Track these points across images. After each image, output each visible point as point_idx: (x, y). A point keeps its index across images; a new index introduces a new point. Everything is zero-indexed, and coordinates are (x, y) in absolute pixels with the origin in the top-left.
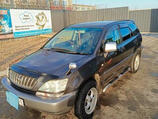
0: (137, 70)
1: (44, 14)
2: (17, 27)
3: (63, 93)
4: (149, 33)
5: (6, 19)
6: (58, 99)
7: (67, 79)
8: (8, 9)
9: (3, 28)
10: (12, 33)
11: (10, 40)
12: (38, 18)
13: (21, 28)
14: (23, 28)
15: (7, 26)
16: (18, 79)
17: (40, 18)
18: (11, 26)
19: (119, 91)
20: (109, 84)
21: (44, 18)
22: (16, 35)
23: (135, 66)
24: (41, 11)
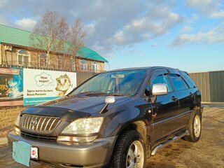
0: (199, 138)
1: (67, 77)
2: (30, 91)
3: (96, 136)
4: (210, 103)
5: (17, 80)
6: (88, 144)
7: (102, 118)
8: (21, 68)
9: (10, 92)
10: (22, 99)
11: (18, 108)
12: (59, 81)
13: (34, 93)
14: (38, 93)
15: (17, 89)
16: (34, 122)
17: (62, 81)
18: (21, 90)
19: (175, 161)
20: (161, 145)
21: (68, 81)
22: (27, 102)
23: (195, 132)
24: (63, 73)
